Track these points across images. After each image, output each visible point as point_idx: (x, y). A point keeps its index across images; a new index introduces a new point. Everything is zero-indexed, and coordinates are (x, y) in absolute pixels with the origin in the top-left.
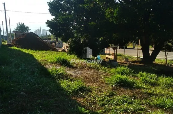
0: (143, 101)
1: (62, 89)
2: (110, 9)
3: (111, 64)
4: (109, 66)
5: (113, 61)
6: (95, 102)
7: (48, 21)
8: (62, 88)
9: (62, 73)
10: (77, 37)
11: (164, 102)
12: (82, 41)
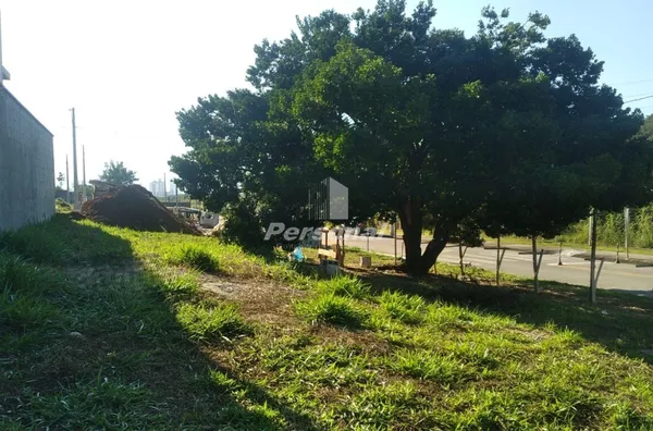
0: (375, 358)
1: (180, 327)
2: (325, 137)
3: (324, 270)
4: (316, 276)
5: (331, 262)
6: (258, 360)
7: (173, 157)
8: (180, 324)
9: (189, 289)
10: (247, 201)
11: (423, 364)
12: (258, 209)
